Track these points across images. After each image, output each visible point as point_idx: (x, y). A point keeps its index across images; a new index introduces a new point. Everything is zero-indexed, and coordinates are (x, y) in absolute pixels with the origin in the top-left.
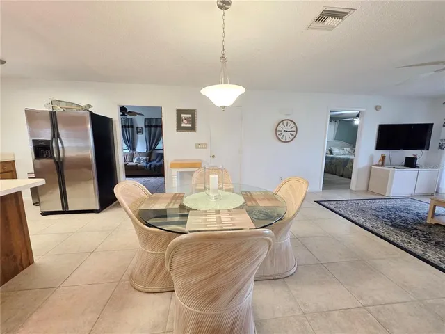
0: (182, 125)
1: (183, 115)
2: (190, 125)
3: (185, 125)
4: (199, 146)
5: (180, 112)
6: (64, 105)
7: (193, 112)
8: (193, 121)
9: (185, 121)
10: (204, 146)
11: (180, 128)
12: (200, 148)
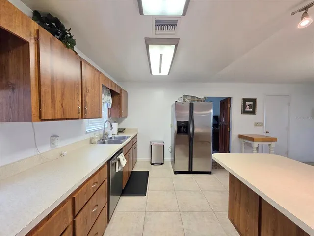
0: (246, 110)
1: (246, 103)
2: (251, 110)
3: (248, 110)
4: (257, 124)
5: (245, 101)
6: (190, 98)
7: (254, 101)
8: (254, 106)
9: (248, 107)
10: (261, 125)
11: (244, 112)
12: (258, 126)
